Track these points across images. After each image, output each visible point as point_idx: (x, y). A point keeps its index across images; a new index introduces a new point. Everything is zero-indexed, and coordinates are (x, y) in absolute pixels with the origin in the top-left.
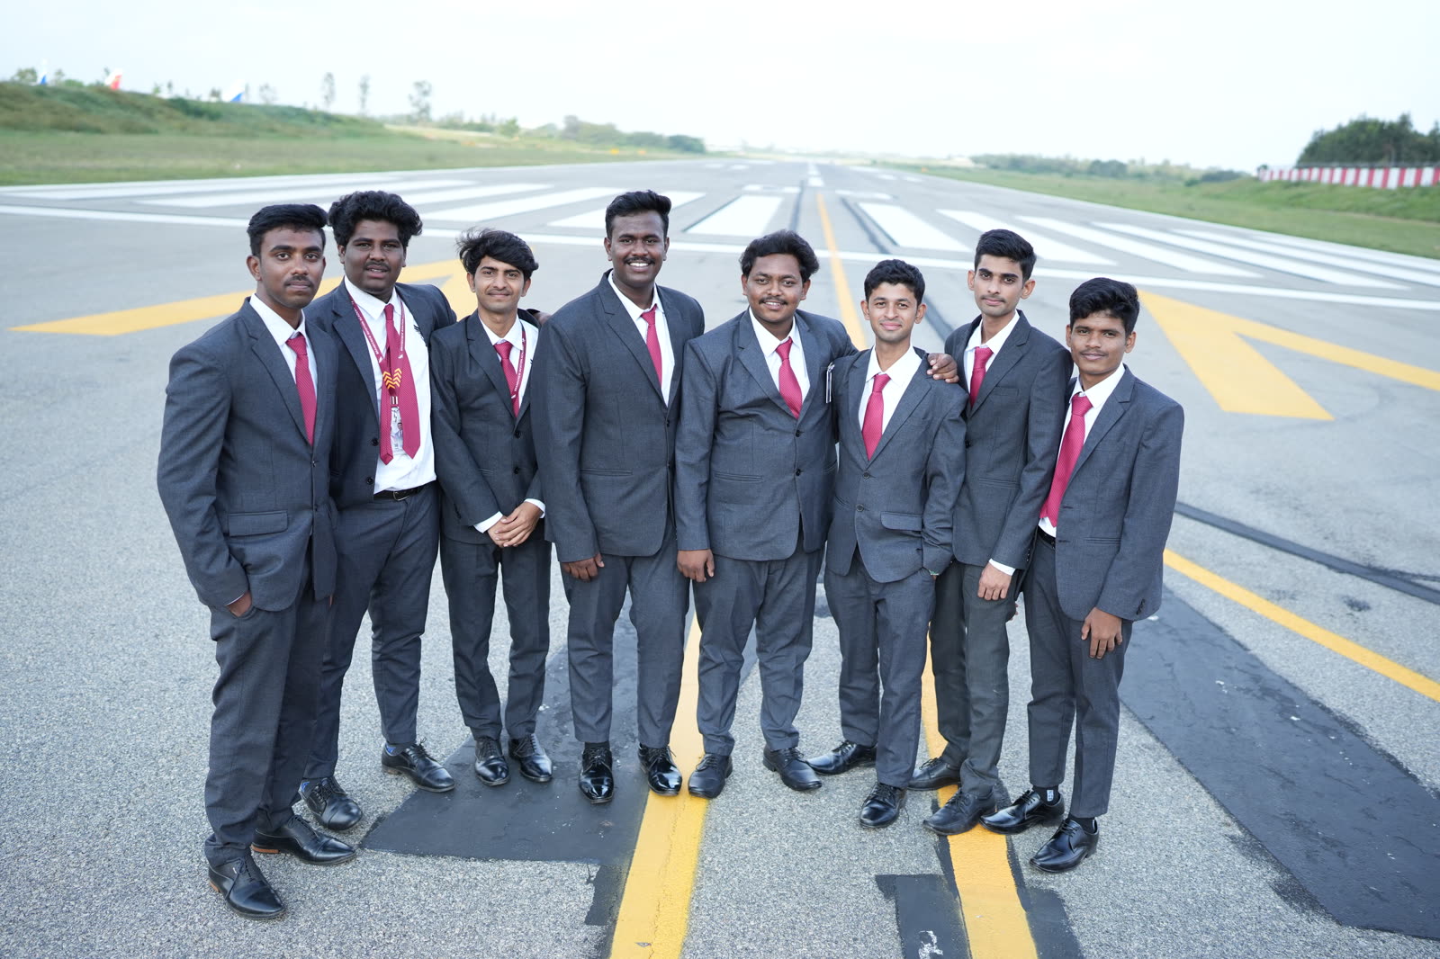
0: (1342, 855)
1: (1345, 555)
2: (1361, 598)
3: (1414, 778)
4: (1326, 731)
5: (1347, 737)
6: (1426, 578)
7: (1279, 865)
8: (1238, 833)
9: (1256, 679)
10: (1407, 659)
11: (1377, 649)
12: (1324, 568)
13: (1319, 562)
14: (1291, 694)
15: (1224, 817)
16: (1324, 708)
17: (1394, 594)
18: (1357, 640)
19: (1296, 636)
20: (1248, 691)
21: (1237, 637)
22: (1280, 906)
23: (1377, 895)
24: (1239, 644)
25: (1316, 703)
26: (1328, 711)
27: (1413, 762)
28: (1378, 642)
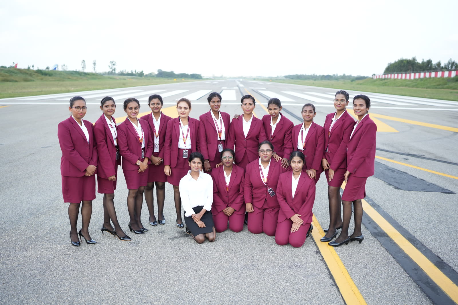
0: (404, 185)
1: (403, 152)
2: (407, 158)
3: (417, 178)
4: (401, 173)
5: (404, 174)
6: (420, 155)
7: (394, 186)
8: (387, 183)
9: (387, 168)
10: (416, 165)
11: (410, 164)
12: (399, 155)
13: (398, 154)
14: (394, 170)
15: (384, 182)
16: (400, 171)
17: (413, 158)
18: (406, 163)
19: (394, 163)
20: (386, 169)
21: (383, 163)
22: (395, 189)
23: (410, 188)
24: (383, 164)
25: (399, 170)
26: (401, 171)
27: (417, 176)
28: (410, 163)
